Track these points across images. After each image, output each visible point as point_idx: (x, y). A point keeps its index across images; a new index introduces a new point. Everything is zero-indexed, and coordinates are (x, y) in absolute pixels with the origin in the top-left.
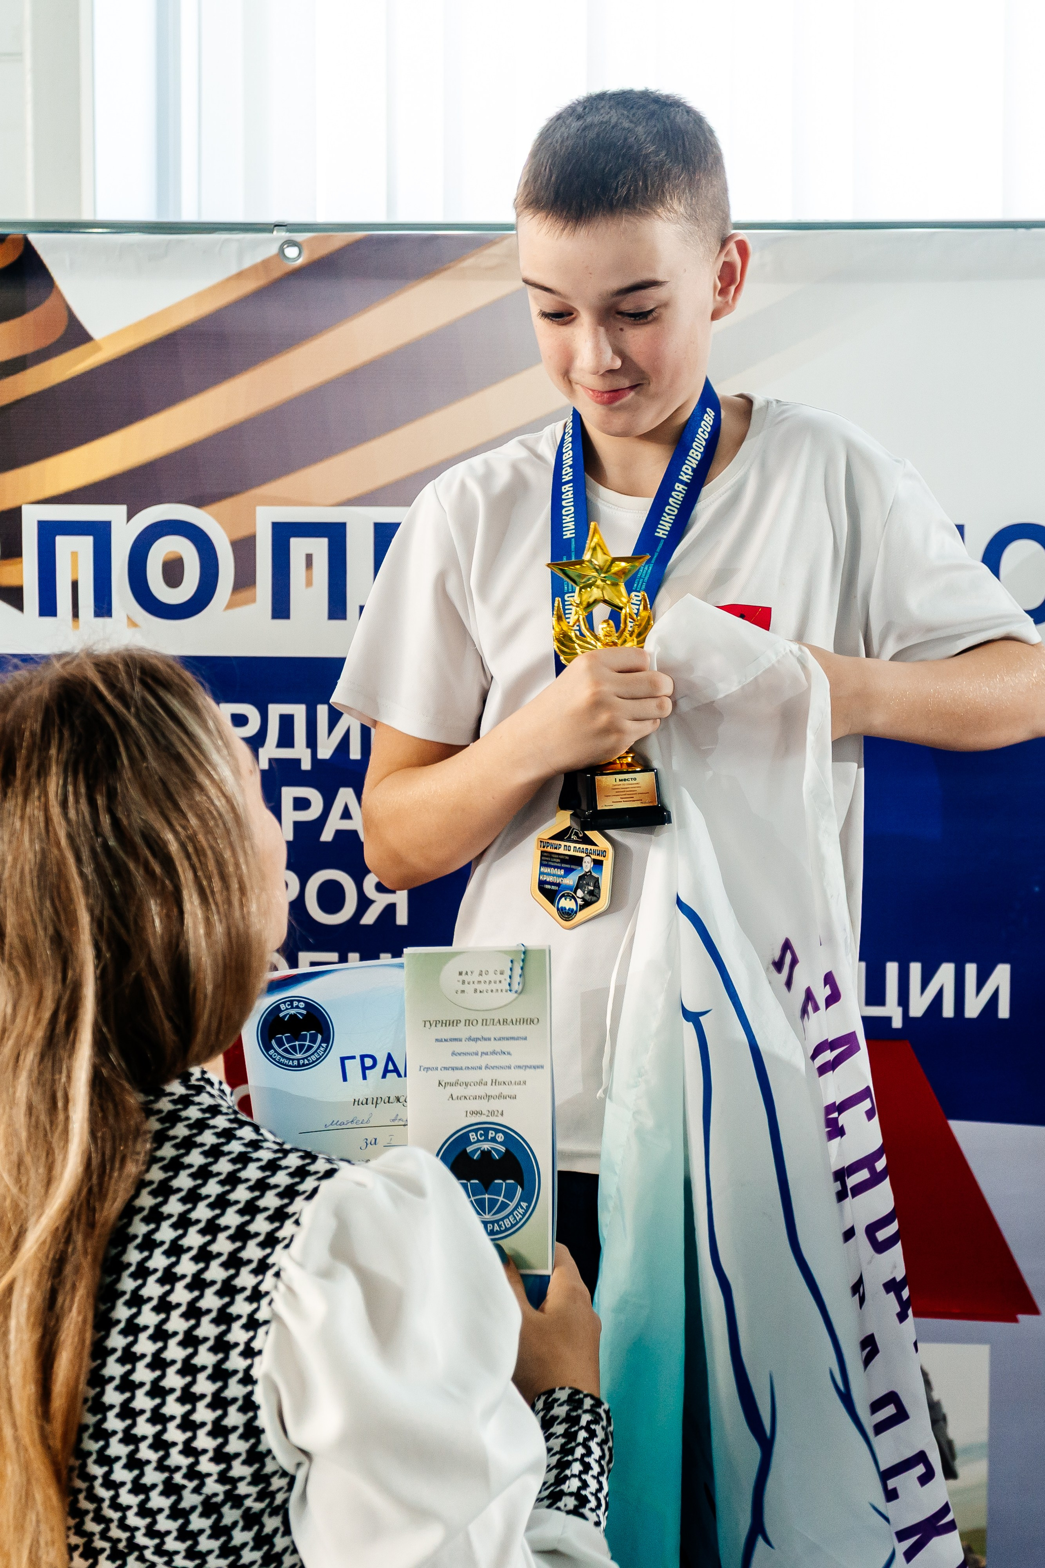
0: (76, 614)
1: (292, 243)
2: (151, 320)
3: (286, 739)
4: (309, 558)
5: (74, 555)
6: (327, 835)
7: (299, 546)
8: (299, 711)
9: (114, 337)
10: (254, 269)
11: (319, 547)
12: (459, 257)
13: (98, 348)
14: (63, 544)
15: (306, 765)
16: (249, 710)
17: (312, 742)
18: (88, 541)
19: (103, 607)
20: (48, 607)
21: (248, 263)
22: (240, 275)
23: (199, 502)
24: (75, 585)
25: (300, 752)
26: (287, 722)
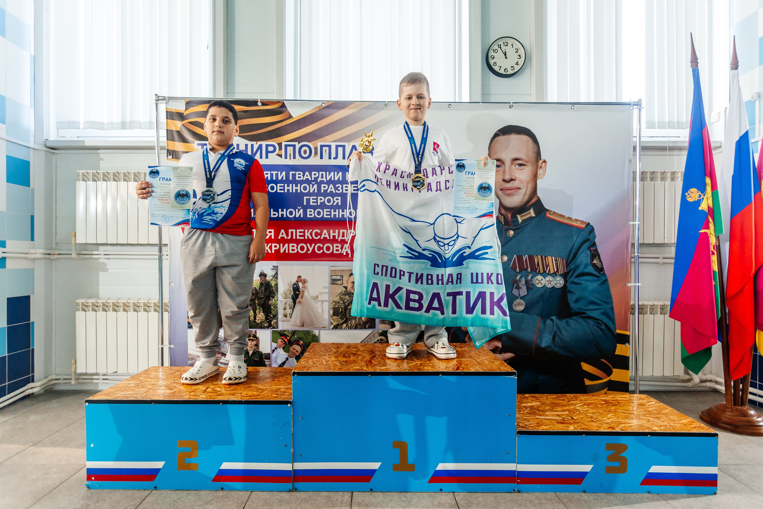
0: (290, 159)
1: (323, 103)
2: (302, 115)
3: (322, 177)
4: (326, 150)
5: (290, 149)
6: (328, 192)
7: (324, 148)
8: (324, 173)
9: (296, 117)
10: (318, 107)
11: (327, 148)
12: (348, 106)
13: (294, 119)
14: (288, 148)
15: (325, 181)
16: (317, 173)
17: (326, 178)
18: (292, 147)
19: (294, 158)
20: (286, 158)
21: (317, 106)
22: (315, 108)
23: (309, 142)
24: (290, 154)
25: (324, 179)
26: (322, 174)
